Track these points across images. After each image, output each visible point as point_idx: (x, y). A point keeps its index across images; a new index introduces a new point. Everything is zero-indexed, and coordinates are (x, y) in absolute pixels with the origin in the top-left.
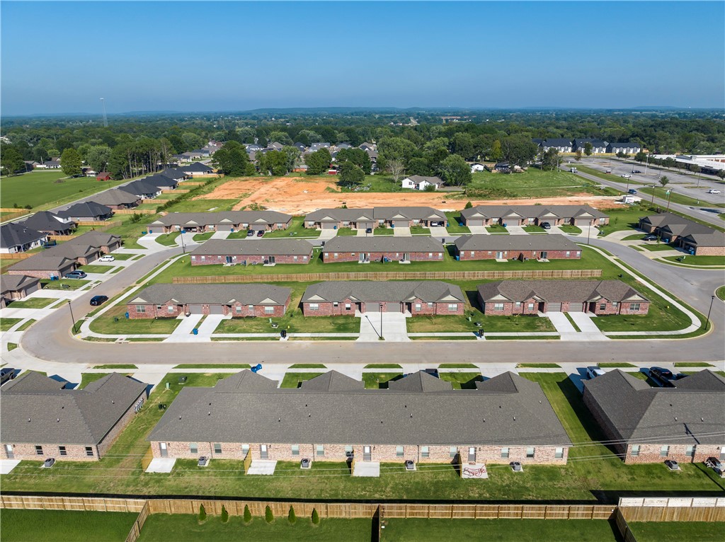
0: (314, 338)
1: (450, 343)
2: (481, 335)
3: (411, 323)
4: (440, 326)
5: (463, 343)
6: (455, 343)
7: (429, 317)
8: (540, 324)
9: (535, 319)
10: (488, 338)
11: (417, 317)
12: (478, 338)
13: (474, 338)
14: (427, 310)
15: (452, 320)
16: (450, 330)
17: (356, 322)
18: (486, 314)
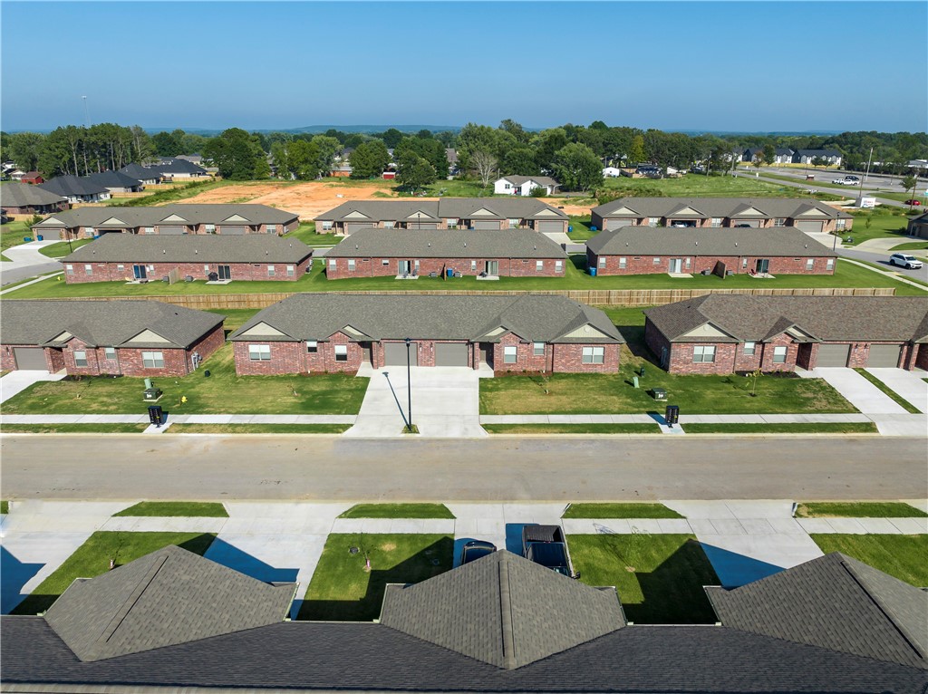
0: (233, 427)
1: (593, 441)
2: (671, 421)
3: (491, 390)
4: (564, 398)
5: (626, 442)
6: (604, 441)
7: (536, 377)
8: (810, 395)
9: (793, 383)
10: (688, 428)
11: (507, 377)
12: (664, 428)
13: (652, 428)
14: (533, 362)
15: (591, 384)
16: (588, 407)
17: (356, 390)
18: (671, 371)
